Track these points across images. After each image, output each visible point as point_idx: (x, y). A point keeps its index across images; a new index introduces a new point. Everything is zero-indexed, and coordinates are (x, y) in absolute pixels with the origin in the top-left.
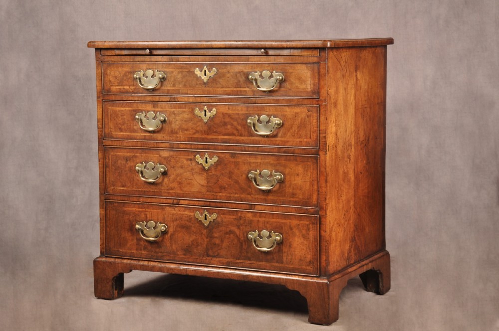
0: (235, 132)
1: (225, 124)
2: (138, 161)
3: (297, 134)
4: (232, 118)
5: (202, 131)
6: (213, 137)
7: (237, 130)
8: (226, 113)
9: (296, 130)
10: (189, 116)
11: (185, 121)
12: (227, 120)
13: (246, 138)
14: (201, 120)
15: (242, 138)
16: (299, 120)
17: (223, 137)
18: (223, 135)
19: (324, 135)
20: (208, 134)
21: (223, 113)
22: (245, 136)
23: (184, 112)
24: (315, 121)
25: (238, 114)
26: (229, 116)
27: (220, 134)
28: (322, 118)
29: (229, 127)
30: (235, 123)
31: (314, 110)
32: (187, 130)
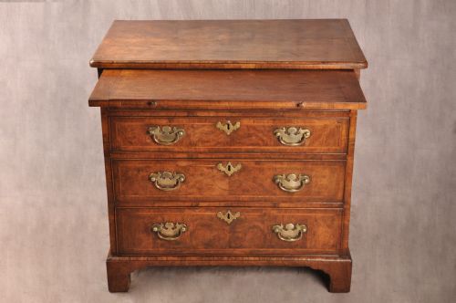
1: (250, 136)
4: (256, 130)
5: (224, 143)
6: (236, 147)
7: (263, 141)
9: (325, 139)
10: (210, 130)
11: (205, 134)
12: (252, 132)
13: (273, 147)
14: (223, 132)
15: (268, 148)
16: (328, 131)
18: (247, 146)
19: (353, 143)
20: (230, 145)
21: (247, 126)
22: (270, 145)
23: (204, 125)
24: (344, 132)
25: (264, 126)
26: (254, 128)
27: (243, 144)
28: (352, 129)
29: (254, 138)
30: (260, 135)
31: (344, 122)
32: (207, 142)
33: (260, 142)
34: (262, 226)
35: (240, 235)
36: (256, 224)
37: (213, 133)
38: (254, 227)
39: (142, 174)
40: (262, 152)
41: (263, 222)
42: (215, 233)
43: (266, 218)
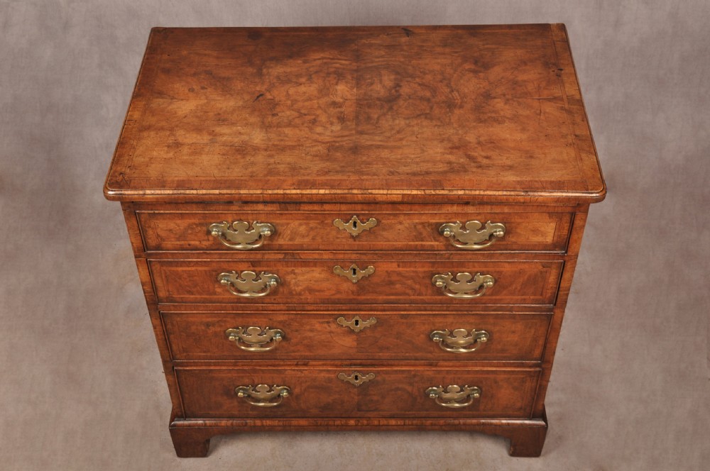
0: (410, 292)
1: (391, 283)
2: (228, 326)
3: (519, 291)
4: (403, 277)
5: (347, 292)
6: (369, 298)
7: (412, 289)
8: (394, 272)
9: (519, 288)
10: (323, 276)
11: (315, 281)
12: (394, 278)
13: (429, 297)
14: (347, 279)
15: (421, 297)
16: (526, 277)
17: (385, 297)
18: (387, 295)
19: (566, 292)
20: (359, 295)
21: (387, 271)
22: (426, 295)
23: (313, 270)
24: (552, 278)
25: (416, 272)
26: (399, 274)
27: (381, 293)
28: (566, 275)
29: (398, 286)
30: (410, 282)
31: (554, 266)
32: (319, 291)
33: (408, 291)
34: (409, 389)
35: (375, 398)
36: (400, 386)
37: (328, 280)
38: (398, 389)
39: (212, 329)
40: (412, 302)
41: (411, 384)
42: (337, 396)
43: (416, 379)
